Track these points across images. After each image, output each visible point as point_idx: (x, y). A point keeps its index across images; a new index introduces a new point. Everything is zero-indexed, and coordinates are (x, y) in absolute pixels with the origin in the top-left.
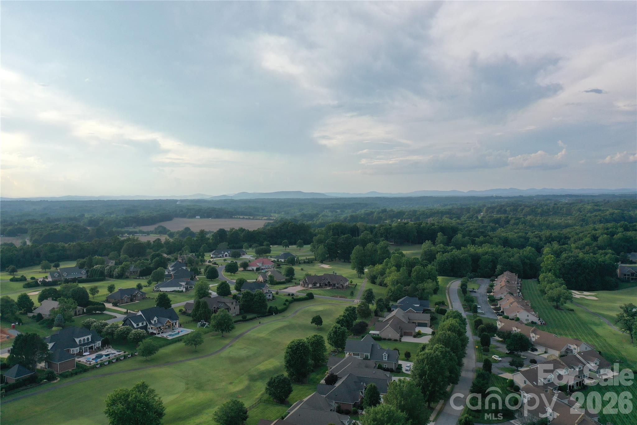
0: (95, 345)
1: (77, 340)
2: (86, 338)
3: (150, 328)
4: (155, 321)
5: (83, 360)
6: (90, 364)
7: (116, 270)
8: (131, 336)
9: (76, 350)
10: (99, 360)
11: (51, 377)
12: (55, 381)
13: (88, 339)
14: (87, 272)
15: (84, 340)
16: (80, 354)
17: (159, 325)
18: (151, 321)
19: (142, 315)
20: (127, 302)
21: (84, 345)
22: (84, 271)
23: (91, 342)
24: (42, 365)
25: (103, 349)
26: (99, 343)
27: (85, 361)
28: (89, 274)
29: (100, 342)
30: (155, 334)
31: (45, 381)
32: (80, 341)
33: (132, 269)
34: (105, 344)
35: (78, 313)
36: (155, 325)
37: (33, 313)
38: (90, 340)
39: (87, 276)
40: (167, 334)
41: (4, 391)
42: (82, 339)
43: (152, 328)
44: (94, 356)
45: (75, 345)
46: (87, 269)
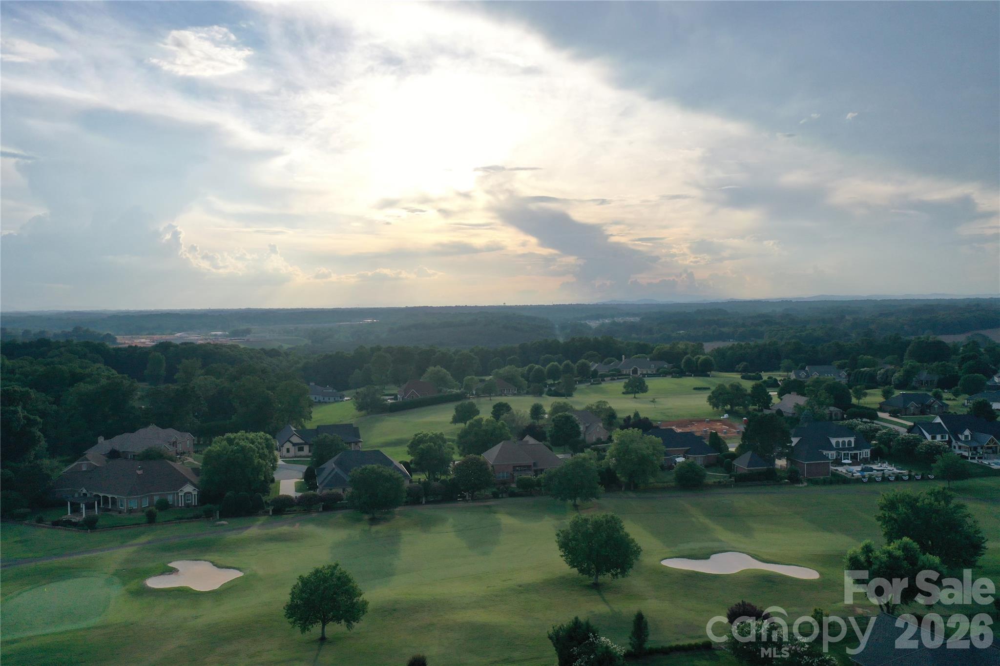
0: (860, 453)
1: (833, 441)
2: (846, 440)
3: (957, 448)
4: (966, 437)
5: (842, 470)
6: (853, 476)
7: (897, 375)
8: (921, 448)
9: (832, 454)
10: (866, 474)
11: (793, 477)
12: (801, 485)
13: (850, 442)
14: (849, 375)
15: (844, 442)
16: (838, 462)
17: (975, 444)
18: (960, 436)
19: (942, 423)
20: (914, 414)
21: (843, 449)
22: (844, 373)
23: (855, 448)
24: (781, 463)
25: (874, 464)
26: (866, 453)
27: (844, 471)
28: (852, 378)
29: (868, 451)
30: (966, 458)
31: (787, 482)
32: (838, 443)
33: (924, 375)
34: (877, 455)
35: (834, 417)
36: (964, 442)
37: (770, 409)
38: (853, 445)
39: (848, 381)
40: (990, 461)
41: (734, 480)
42: (841, 440)
43: (960, 447)
44: (859, 468)
45: (830, 447)
46: (848, 371)
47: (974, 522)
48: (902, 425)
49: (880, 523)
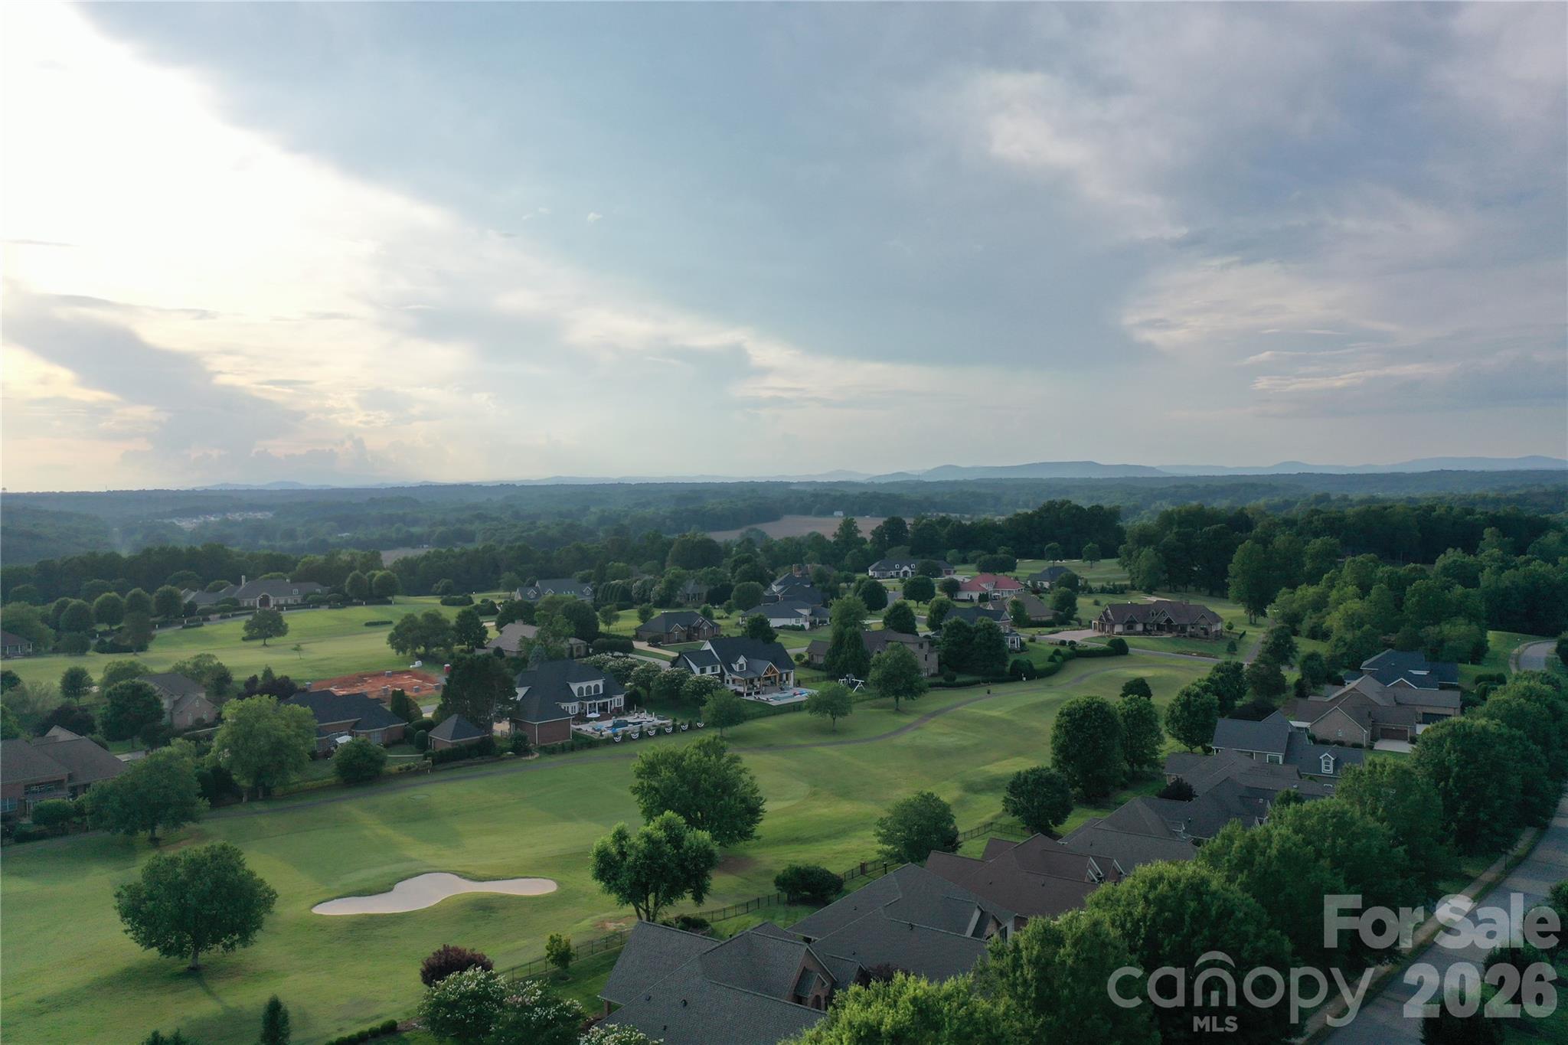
0: (611, 701)
1: (575, 687)
2: (592, 684)
3: (731, 682)
4: (741, 666)
5: (586, 728)
6: (602, 735)
7: (657, 588)
8: (687, 687)
9: (573, 707)
10: (619, 730)
11: (520, 747)
12: (530, 758)
13: (597, 687)
14: (595, 591)
15: (589, 687)
16: (581, 718)
17: (751, 676)
18: (733, 665)
19: (713, 650)
20: (679, 641)
21: (588, 698)
22: (588, 589)
23: (606, 695)
24: (502, 728)
25: (629, 714)
26: (618, 700)
27: (590, 730)
28: (599, 595)
29: (621, 697)
30: (741, 694)
31: (511, 755)
32: (580, 689)
33: (690, 587)
34: (634, 702)
35: (575, 654)
36: (740, 674)
37: (486, 648)
38: (601, 692)
39: (595, 600)
40: (769, 696)
41: (431, 761)
42: (584, 685)
43: (734, 681)
44: (609, 723)
45: (570, 698)
46: (594, 586)
47: (751, 778)
48: (665, 658)
49: (637, 797)
